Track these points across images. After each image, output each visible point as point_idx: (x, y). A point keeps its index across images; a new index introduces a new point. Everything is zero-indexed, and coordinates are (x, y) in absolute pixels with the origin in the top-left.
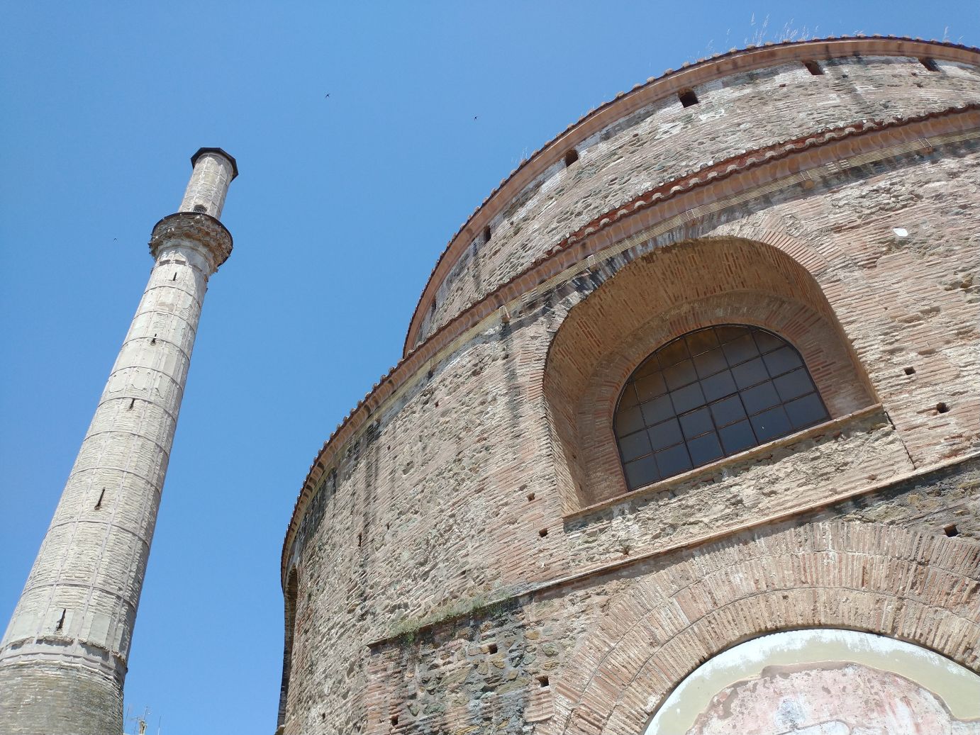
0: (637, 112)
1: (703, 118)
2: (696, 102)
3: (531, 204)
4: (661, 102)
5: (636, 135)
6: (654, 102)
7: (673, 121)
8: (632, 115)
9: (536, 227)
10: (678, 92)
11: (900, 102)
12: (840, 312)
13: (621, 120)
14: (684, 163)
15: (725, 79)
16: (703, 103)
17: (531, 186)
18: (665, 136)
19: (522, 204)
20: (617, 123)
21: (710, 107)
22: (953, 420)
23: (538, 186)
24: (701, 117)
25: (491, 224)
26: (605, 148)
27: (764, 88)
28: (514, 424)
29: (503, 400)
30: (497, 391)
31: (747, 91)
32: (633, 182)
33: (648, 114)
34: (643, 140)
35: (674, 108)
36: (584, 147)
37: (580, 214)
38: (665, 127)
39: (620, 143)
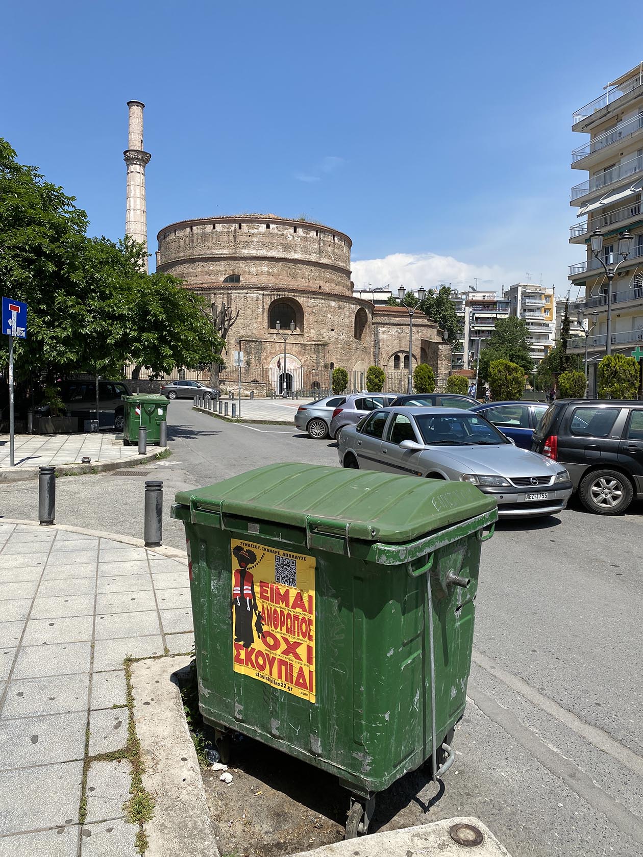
1: (296, 238)
3: (256, 231)
4: (290, 227)
5: (283, 233)
7: (291, 235)
9: (255, 240)
10: (294, 226)
11: (325, 251)
12: (304, 319)
14: (289, 250)
16: (297, 233)
18: (288, 238)
21: (298, 237)
22: (308, 338)
23: (258, 227)
25: (242, 224)
26: (276, 231)
27: (308, 236)
28: (263, 314)
29: (261, 310)
30: (260, 306)
31: (305, 235)
32: (279, 247)
33: (287, 229)
34: (283, 236)
35: (292, 230)
36: (272, 226)
37: (267, 247)
38: (289, 236)
39: (279, 233)
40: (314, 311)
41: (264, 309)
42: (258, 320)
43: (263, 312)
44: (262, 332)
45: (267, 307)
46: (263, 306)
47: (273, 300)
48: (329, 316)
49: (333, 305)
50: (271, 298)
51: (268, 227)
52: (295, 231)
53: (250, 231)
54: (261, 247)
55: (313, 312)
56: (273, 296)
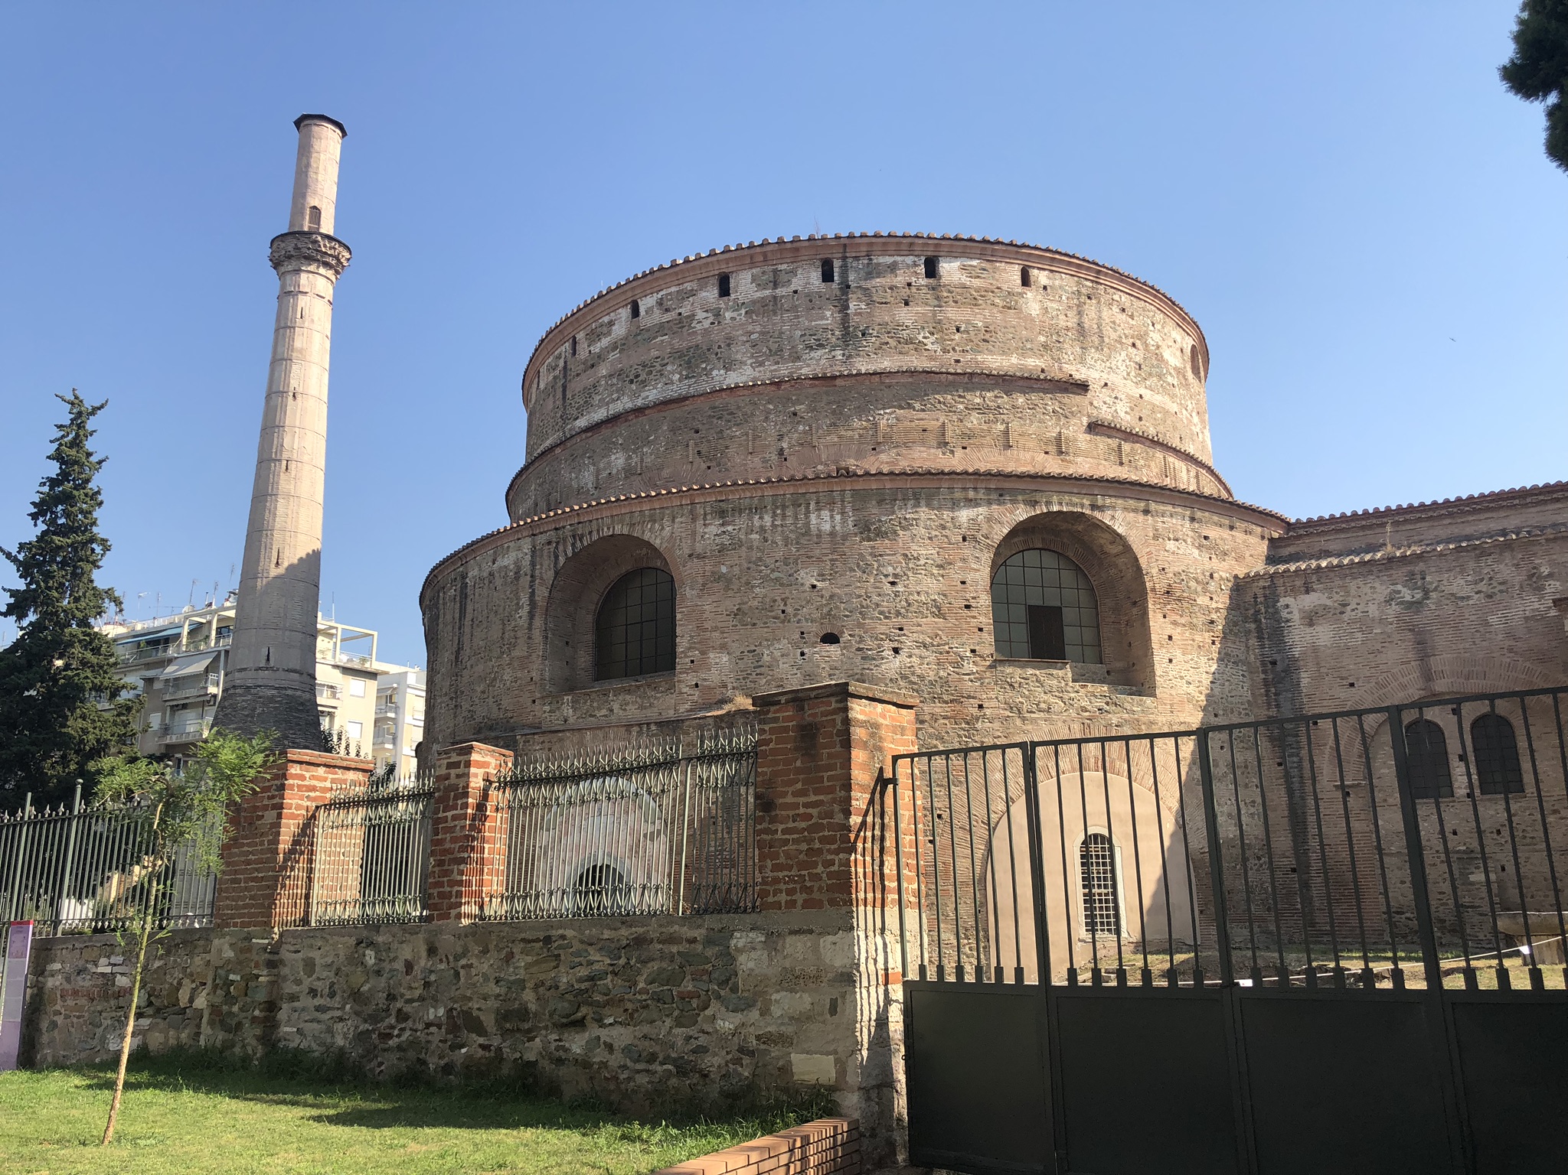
0: (685, 285)
2: (729, 295)
3: (605, 342)
4: (703, 282)
5: (680, 314)
6: (699, 279)
7: (707, 311)
8: (681, 287)
9: (604, 372)
10: (719, 274)
11: (876, 328)
12: (679, 616)
13: (674, 289)
14: (704, 366)
15: (754, 271)
16: (733, 296)
17: (606, 319)
18: (699, 327)
19: (599, 337)
20: (669, 290)
21: (738, 307)
22: (697, 693)
23: (611, 323)
24: (727, 314)
25: (578, 337)
26: (658, 317)
27: (780, 291)
28: (530, 628)
29: (527, 609)
30: (524, 600)
31: (767, 292)
32: (669, 368)
33: (692, 293)
34: (683, 323)
35: (711, 294)
36: (644, 305)
37: (631, 382)
38: (701, 315)
39: (668, 317)
40: (724, 569)
41: (533, 603)
42: (516, 653)
43: (531, 615)
44: (526, 699)
45: (542, 593)
46: (533, 594)
47: (562, 560)
48: (808, 577)
49: (827, 527)
50: (556, 557)
51: (635, 312)
52: (724, 291)
53: (592, 348)
54: (617, 391)
55: (718, 577)
56: (561, 548)
